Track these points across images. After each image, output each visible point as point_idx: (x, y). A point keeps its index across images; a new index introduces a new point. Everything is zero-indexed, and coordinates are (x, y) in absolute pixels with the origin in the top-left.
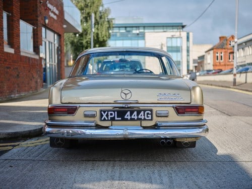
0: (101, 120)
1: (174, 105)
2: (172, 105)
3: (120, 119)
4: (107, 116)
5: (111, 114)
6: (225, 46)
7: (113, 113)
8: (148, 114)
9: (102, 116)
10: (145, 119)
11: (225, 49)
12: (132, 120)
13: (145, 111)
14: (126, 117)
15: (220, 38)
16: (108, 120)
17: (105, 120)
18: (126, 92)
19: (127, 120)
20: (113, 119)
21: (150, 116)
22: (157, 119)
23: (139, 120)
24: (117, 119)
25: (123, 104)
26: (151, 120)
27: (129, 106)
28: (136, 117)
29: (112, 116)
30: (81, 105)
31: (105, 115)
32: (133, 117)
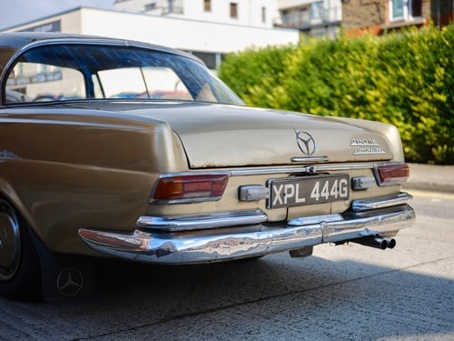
0: (272, 207)
1: (376, 165)
2: (371, 165)
3: (303, 200)
4: (282, 194)
5: (290, 191)
7: (291, 186)
9: (273, 195)
10: (338, 198)
12: (322, 201)
13: (339, 177)
14: (313, 196)
16: (283, 206)
17: (278, 206)
18: (306, 138)
19: (313, 202)
20: (291, 203)
21: (345, 189)
22: (354, 195)
23: (332, 199)
24: (298, 200)
25: (306, 165)
26: (346, 199)
27: (316, 168)
28: (327, 195)
29: (291, 196)
30: (234, 171)
31: (278, 193)
32: (323, 195)
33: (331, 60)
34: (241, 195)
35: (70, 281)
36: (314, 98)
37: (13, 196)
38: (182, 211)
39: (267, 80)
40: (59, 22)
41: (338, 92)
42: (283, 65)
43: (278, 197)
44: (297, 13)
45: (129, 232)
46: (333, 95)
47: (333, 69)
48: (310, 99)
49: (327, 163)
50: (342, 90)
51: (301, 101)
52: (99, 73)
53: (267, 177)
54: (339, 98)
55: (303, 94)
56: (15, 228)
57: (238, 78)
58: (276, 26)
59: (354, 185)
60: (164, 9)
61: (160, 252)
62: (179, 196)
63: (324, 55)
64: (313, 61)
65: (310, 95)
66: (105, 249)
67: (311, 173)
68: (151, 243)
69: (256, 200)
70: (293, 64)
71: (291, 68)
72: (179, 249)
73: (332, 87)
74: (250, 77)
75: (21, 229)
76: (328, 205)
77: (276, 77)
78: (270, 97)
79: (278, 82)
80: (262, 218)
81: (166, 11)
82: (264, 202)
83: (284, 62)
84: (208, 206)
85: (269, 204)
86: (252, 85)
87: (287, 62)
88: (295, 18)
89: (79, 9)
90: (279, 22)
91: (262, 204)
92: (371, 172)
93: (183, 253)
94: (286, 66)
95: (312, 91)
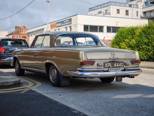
0: (105, 68)
1: (131, 60)
2: (130, 60)
3: (112, 67)
4: (107, 65)
5: (109, 65)
6: (20, 33)
7: (109, 64)
8: (122, 64)
9: (105, 65)
10: (121, 67)
11: (19, 34)
12: (117, 67)
13: (121, 62)
14: (114, 66)
15: (16, 27)
16: (107, 68)
17: (106, 67)
18: (113, 54)
19: (115, 67)
20: (109, 67)
21: (123, 65)
22: (125, 67)
23: (119, 67)
24: (111, 67)
25: (113, 59)
26: (123, 67)
27: (115, 60)
28: (118, 66)
29: (109, 66)
30: (96, 60)
31: (106, 65)
32: (117, 66)
33: (149, 31)
34: (98, 65)
35: (66, 82)
36: (144, 43)
37: (56, 65)
38: (86, 67)
39: (130, 37)
40: (71, 19)
41: (151, 41)
42: (135, 33)
43: (106, 66)
44: (149, 13)
45: (76, 71)
46: (149, 42)
47: (149, 34)
48: (142, 43)
49: (118, 59)
50: (152, 40)
51: (140, 44)
52: (76, 38)
53: (104, 62)
54: (151, 43)
55: (140, 41)
56: (56, 72)
57: (121, 36)
58: (141, 17)
59: (125, 64)
60: (104, 13)
61: (81, 75)
62: (85, 65)
63: (147, 30)
64: (143, 31)
65: (142, 42)
66: (73, 75)
67: (114, 61)
68: (80, 73)
69: (101, 66)
70: (137, 32)
71: (137, 34)
72: (85, 74)
73: (149, 39)
74: (125, 36)
75: (57, 72)
76: (119, 68)
77: (133, 36)
78: (130, 42)
79: (133, 38)
80: (102, 70)
81: (105, 14)
82: (103, 66)
83: (135, 32)
84: (91, 67)
85: (104, 67)
86: (125, 39)
87: (136, 32)
88: (148, 15)
89: (77, 15)
90: (143, 16)
91: (103, 67)
92: (130, 62)
93: (86, 75)
94: (136, 33)
95: (143, 40)
